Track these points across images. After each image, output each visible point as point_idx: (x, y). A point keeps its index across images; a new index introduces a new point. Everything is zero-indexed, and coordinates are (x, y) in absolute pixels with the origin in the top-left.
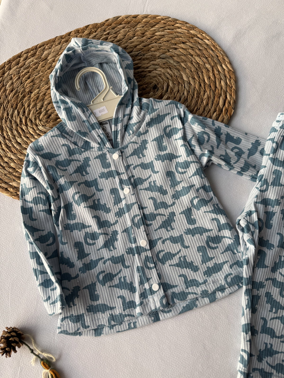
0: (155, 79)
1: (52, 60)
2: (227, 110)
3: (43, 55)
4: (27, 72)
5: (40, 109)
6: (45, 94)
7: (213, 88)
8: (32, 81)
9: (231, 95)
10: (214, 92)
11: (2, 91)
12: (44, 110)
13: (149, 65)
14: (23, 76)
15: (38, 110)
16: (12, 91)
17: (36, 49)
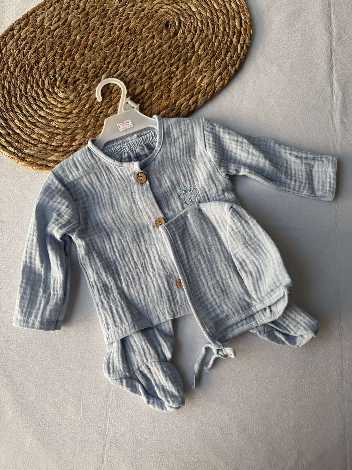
0: (165, 17)
1: (50, 24)
2: (245, 30)
3: (38, 22)
4: (26, 44)
5: (54, 76)
6: (53, 61)
7: (225, 11)
8: (35, 51)
9: (245, 15)
10: (227, 15)
11: (5, 69)
12: (58, 77)
13: (153, 5)
14: (24, 48)
15: (52, 78)
16: (17, 66)
17: (27, 17)
